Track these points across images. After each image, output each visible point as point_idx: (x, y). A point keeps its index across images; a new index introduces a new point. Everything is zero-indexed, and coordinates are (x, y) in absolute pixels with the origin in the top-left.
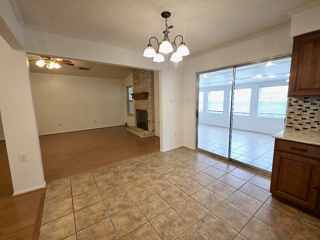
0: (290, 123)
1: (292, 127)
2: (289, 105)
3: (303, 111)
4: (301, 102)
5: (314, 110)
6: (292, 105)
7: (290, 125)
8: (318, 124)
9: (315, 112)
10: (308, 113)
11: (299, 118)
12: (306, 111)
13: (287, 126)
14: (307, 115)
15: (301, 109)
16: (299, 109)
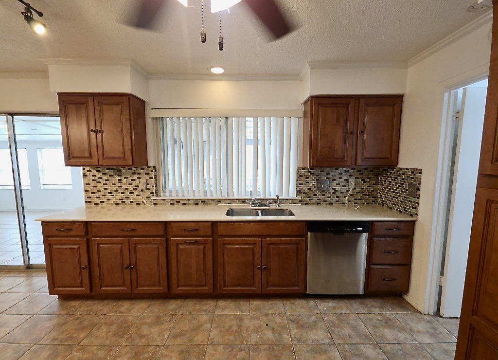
0: (88, 197)
1: (90, 202)
2: (84, 176)
3: (98, 182)
4: (94, 172)
5: (106, 180)
6: (86, 176)
7: (89, 200)
8: (111, 195)
9: (107, 182)
10: (102, 184)
11: (95, 191)
12: (100, 182)
13: (86, 202)
14: (101, 187)
15: (95, 180)
16: (93, 180)
